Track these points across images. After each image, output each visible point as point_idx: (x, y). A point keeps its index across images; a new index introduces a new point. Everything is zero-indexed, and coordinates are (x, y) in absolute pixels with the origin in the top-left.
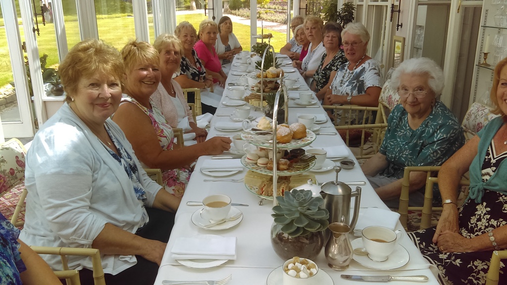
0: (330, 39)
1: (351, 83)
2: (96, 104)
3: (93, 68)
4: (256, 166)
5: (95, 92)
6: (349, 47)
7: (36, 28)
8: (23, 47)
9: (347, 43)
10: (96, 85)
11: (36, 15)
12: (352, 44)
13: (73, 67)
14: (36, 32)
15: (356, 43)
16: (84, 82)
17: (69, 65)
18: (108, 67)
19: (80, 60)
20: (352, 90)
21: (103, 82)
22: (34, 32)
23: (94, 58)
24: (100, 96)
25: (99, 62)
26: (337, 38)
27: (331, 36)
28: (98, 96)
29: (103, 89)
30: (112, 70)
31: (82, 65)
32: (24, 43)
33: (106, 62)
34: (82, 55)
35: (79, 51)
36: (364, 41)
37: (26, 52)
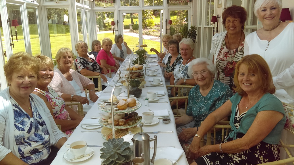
0: (172, 48)
1: (183, 72)
2: (22, 87)
3: (20, 68)
4: (107, 123)
5: (20, 81)
6: (184, 51)
7: (12, 43)
8: (5, 54)
9: (182, 49)
10: (22, 77)
11: (12, 36)
12: (185, 50)
13: (10, 67)
14: (12, 46)
15: (187, 49)
16: (15, 75)
17: (8, 66)
18: (29, 67)
19: (14, 63)
20: (184, 76)
21: (25, 75)
22: (11, 45)
23: (22, 62)
24: (23, 83)
25: (24, 64)
26: (176, 48)
27: (172, 47)
28: (22, 82)
29: (25, 79)
30: (31, 68)
31: (14, 66)
32: (5, 52)
33: (28, 64)
34: (15, 60)
35: (14, 58)
36: (192, 49)
37: (6, 57)
